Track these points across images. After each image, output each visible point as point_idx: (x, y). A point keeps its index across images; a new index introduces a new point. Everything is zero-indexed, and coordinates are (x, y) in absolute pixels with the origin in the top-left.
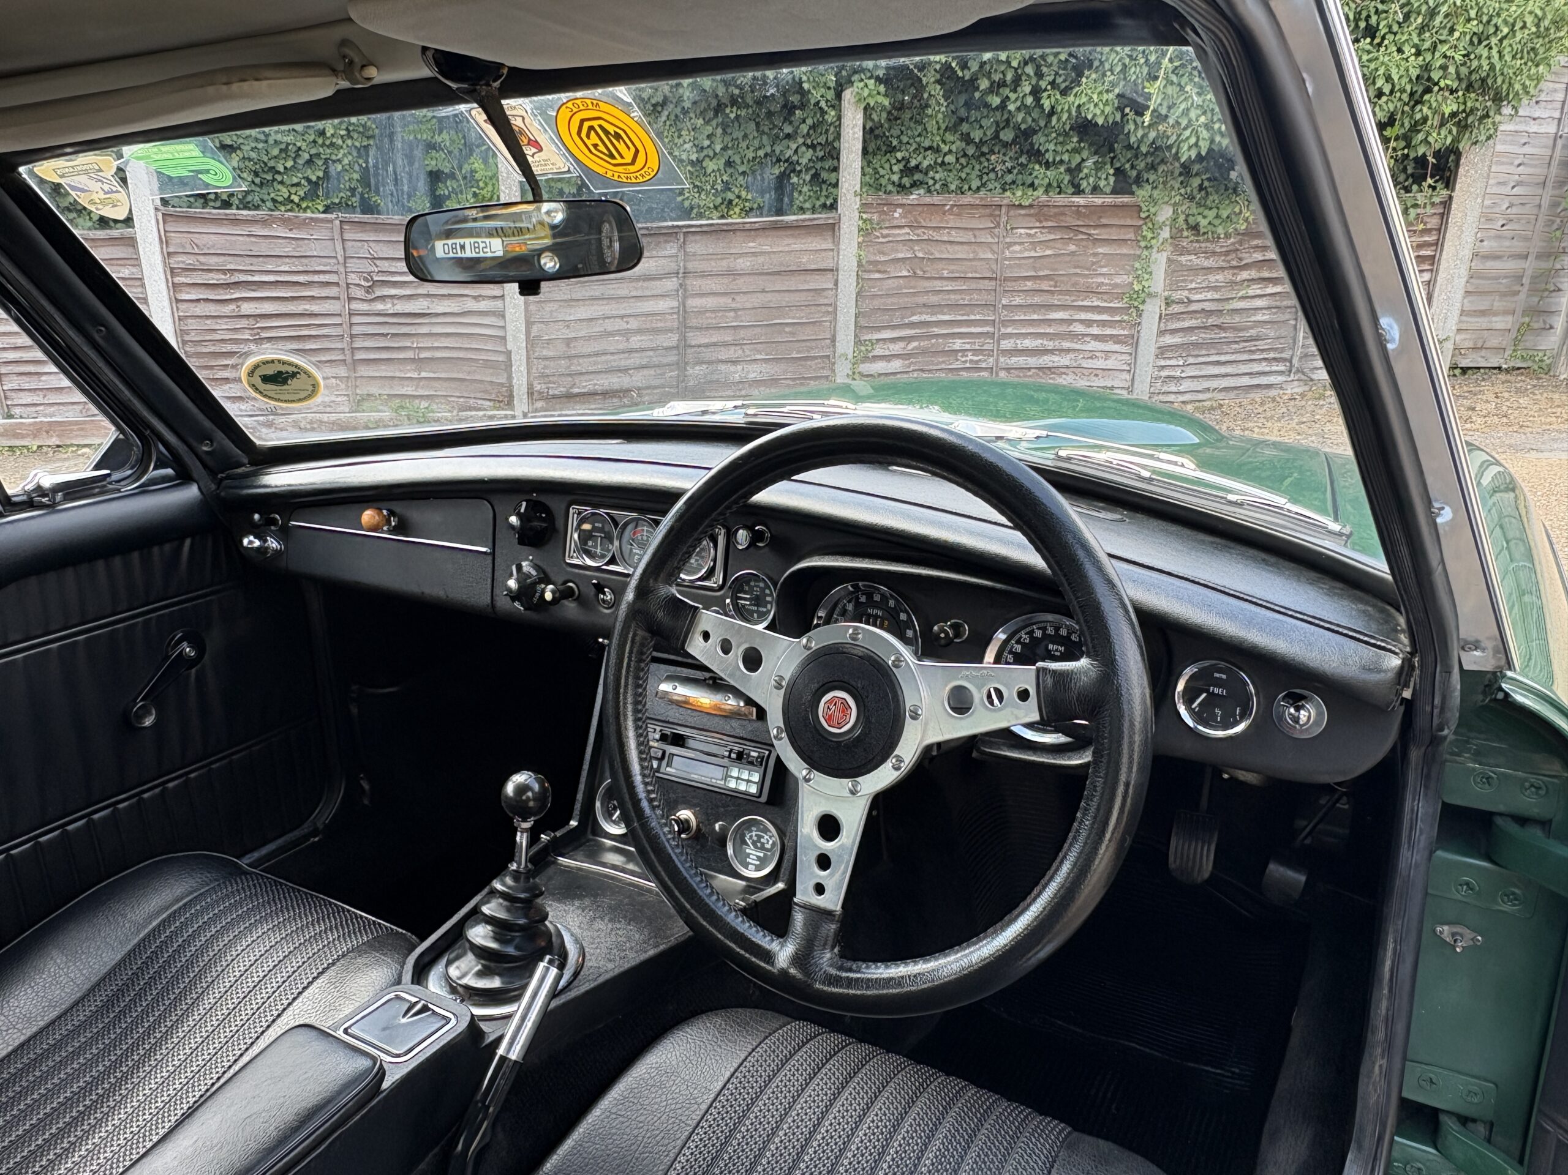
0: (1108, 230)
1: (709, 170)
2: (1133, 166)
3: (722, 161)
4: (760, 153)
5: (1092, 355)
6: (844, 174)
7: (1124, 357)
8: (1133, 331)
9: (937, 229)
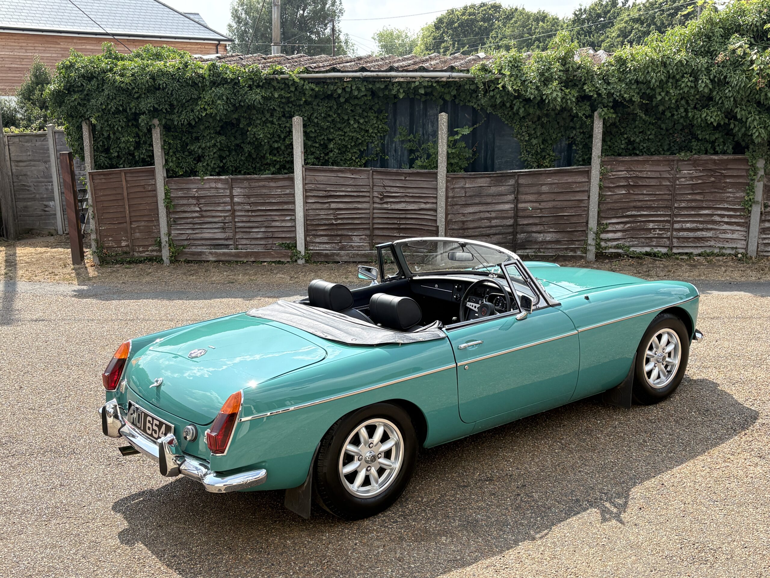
0: (732, 171)
1: (534, 144)
2: (743, 140)
3: (541, 139)
4: (559, 135)
5: (725, 232)
6: (594, 148)
7: (742, 233)
8: (747, 220)
9: (641, 171)
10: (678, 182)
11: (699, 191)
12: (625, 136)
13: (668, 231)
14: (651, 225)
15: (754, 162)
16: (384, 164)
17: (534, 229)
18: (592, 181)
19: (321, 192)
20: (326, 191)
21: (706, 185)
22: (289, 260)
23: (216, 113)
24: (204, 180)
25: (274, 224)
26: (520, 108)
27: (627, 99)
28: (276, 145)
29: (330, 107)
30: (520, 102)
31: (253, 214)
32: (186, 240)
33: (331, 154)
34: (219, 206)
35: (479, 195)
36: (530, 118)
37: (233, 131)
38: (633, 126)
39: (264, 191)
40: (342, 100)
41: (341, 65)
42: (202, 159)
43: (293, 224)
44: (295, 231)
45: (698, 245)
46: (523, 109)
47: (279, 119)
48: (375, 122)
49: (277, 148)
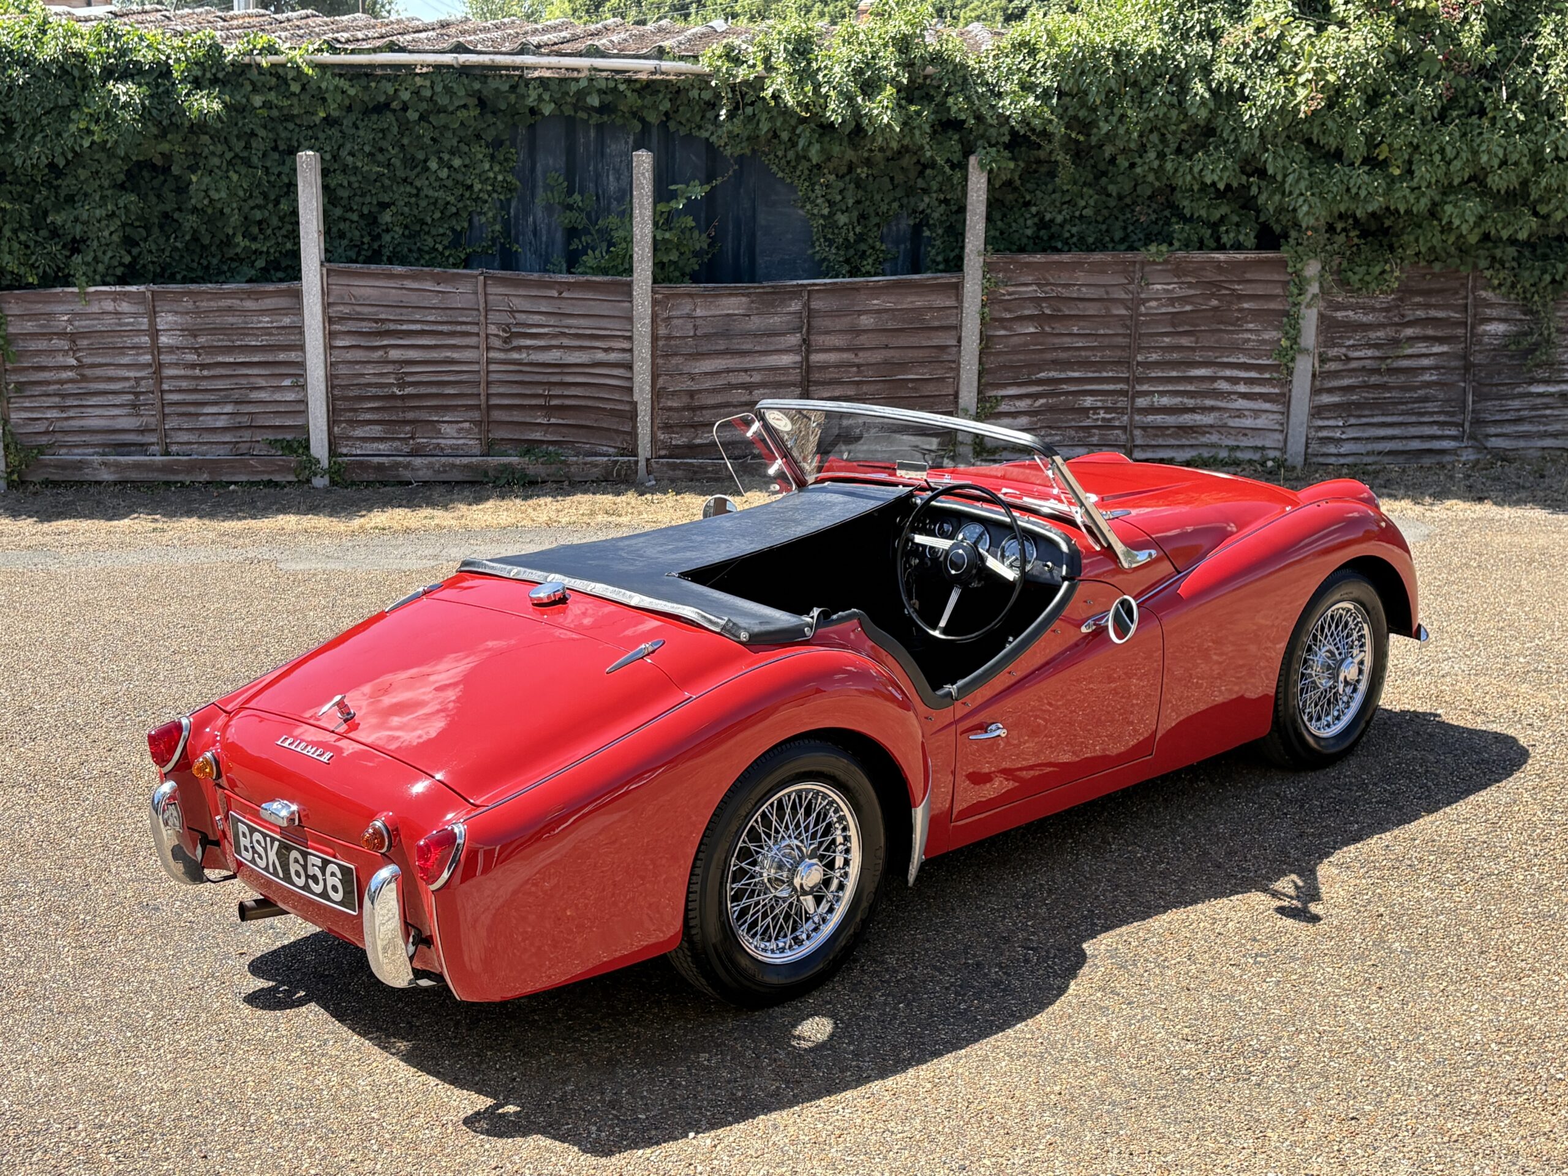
0: (1252, 286)
1: (841, 224)
2: (1278, 221)
3: (855, 214)
4: (895, 205)
5: (1239, 414)
6: (968, 235)
7: (1276, 416)
8: (1286, 390)
9: (1066, 286)
10: (1143, 309)
11: (1187, 328)
12: (1034, 209)
13: (1123, 414)
14: (1088, 401)
15: (1299, 266)
16: (509, 261)
18: (966, 305)
19: (364, 324)
20: (376, 321)
21: (1201, 314)
22: (292, 478)
23: (116, 142)
24: (86, 294)
25: (254, 395)
26: (810, 143)
27: (1039, 128)
28: (258, 215)
29: (383, 131)
30: (813, 131)
31: (205, 373)
32: (46, 433)
33: (387, 238)
34: (124, 354)
35: (726, 334)
36: (831, 165)
37: (156, 183)
38: (1050, 187)
39: (231, 320)
40: (413, 115)
41: (408, 37)
42: (83, 247)
43: (300, 397)
44: (305, 412)
45: (1184, 442)
46: (817, 146)
47: (264, 155)
48: (487, 166)
49: (260, 223)
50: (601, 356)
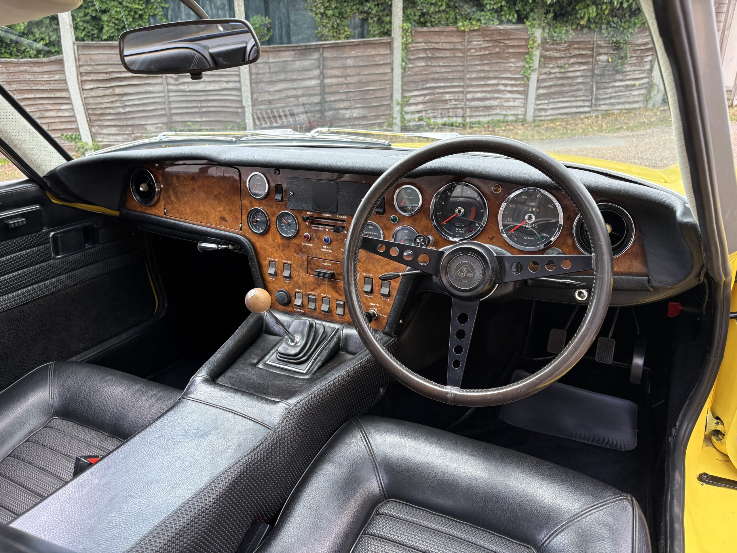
0: (513, 41)
2: (524, 10)
3: (337, 12)
4: (354, 8)
5: (508, 100)
6: (395, 19)
7: (522, 101)
8: (526, 88)
9: (437, 43)
10: (469, 54)
11: (487, 62)
12: (418, 8)
13: (462, 102)
14: (447, 97)
15: (533, 31)
17: (342, 105)
18: (395, 52)
19: (100, 75)
20: (107, 73)
21: (492, 55)
25: (47, 114)
35: (284, 71)
39: (28, 77)
44: (75, 121)
45: (487, 113)
50: (225, 85)
